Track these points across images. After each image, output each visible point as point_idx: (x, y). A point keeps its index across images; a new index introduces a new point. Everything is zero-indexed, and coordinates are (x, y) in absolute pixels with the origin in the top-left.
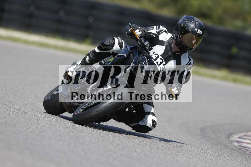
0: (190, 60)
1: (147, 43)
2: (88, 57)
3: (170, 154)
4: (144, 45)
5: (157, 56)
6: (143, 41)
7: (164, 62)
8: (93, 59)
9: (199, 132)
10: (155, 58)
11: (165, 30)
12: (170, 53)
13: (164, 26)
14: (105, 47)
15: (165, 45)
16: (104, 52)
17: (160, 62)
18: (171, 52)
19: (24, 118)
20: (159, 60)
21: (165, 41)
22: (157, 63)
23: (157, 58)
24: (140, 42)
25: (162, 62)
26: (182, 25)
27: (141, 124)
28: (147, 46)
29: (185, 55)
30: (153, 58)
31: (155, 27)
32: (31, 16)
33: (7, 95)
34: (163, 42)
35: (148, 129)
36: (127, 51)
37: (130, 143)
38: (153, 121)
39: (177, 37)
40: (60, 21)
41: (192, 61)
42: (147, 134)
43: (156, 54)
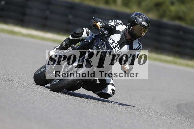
0: (140, 45)
1: (106, 32)
2: (64, 43)
3: (154, 125)
4: (104, 33)
5: (113, 41)
6: (103, 30)
7: (118, 45)
8: (68, 44)
9: (176, 108)
10: (111, 43)
11: (121, 23)
12: (124, 40)
13: (120, 20)
14: (76, 35)
15: (121, 34)
16: (76, 38)
17: (115, 46)
18: (126, 39)
19: (41, 97)
20: (114, 45)
21: (121, 31)
22: (113, 46)
23: (113, 43)
24: (101, 31)
25: (117, 46)
26: (133, 19)
27: (104, 92)
28: (106, 34)
29: (136, 42)
30: (110, 43)
31: (114, 21)
32: (46, 18)
33: (28, 79)
34: (120, 31)
35: (109, 96)
36: (91, 38)
37: (122, 116)
38: (113, 90)
39: (129, 28)
40: (69, 23)
41: (141, 46)
42: (109, 99)
43: (112, 40)
